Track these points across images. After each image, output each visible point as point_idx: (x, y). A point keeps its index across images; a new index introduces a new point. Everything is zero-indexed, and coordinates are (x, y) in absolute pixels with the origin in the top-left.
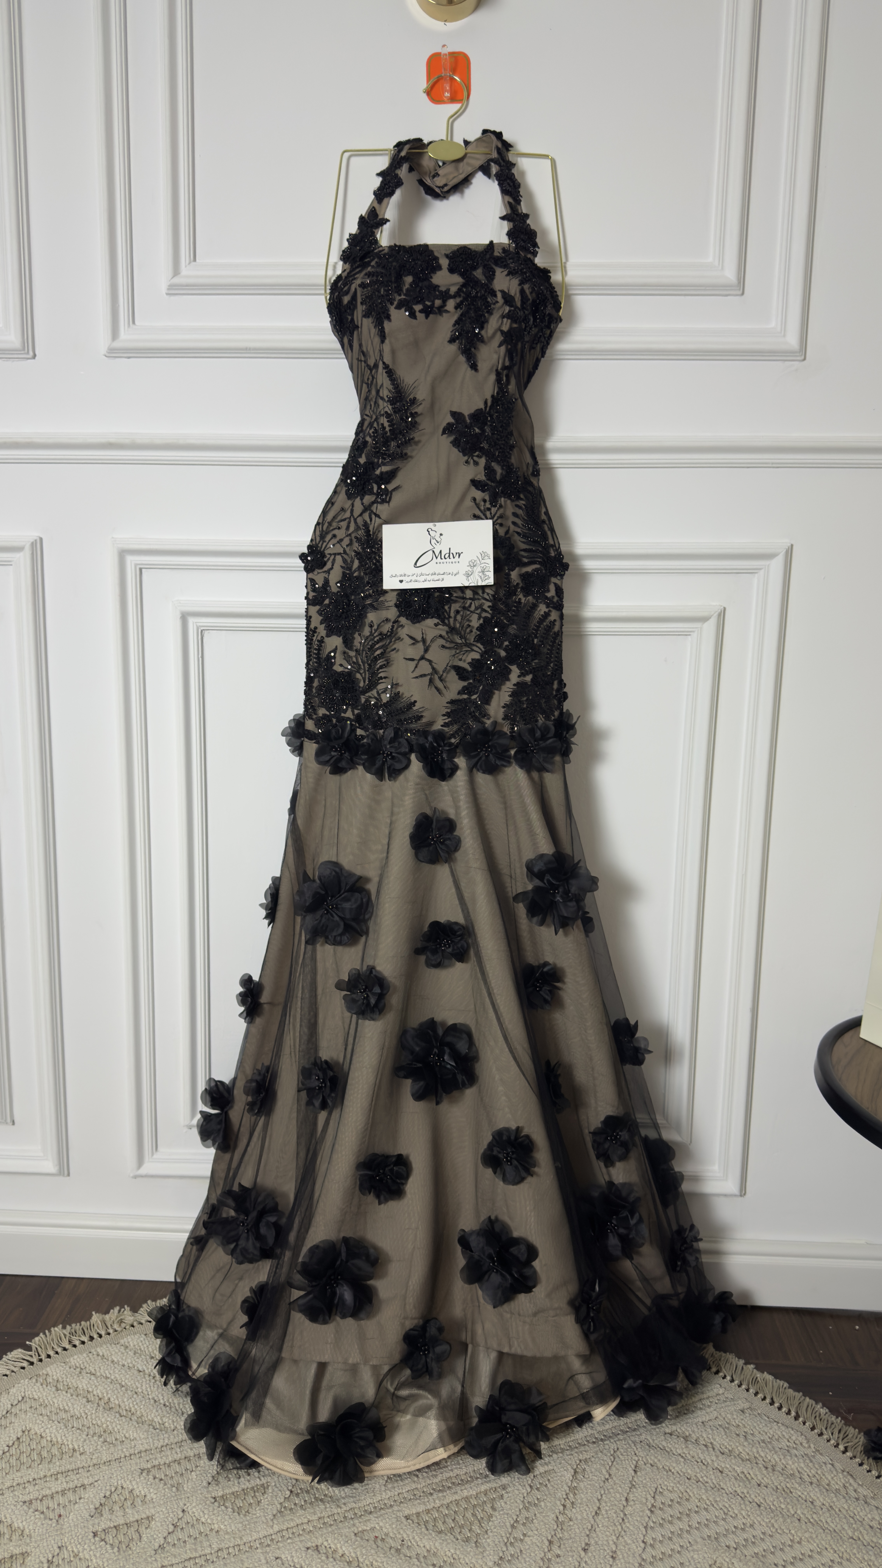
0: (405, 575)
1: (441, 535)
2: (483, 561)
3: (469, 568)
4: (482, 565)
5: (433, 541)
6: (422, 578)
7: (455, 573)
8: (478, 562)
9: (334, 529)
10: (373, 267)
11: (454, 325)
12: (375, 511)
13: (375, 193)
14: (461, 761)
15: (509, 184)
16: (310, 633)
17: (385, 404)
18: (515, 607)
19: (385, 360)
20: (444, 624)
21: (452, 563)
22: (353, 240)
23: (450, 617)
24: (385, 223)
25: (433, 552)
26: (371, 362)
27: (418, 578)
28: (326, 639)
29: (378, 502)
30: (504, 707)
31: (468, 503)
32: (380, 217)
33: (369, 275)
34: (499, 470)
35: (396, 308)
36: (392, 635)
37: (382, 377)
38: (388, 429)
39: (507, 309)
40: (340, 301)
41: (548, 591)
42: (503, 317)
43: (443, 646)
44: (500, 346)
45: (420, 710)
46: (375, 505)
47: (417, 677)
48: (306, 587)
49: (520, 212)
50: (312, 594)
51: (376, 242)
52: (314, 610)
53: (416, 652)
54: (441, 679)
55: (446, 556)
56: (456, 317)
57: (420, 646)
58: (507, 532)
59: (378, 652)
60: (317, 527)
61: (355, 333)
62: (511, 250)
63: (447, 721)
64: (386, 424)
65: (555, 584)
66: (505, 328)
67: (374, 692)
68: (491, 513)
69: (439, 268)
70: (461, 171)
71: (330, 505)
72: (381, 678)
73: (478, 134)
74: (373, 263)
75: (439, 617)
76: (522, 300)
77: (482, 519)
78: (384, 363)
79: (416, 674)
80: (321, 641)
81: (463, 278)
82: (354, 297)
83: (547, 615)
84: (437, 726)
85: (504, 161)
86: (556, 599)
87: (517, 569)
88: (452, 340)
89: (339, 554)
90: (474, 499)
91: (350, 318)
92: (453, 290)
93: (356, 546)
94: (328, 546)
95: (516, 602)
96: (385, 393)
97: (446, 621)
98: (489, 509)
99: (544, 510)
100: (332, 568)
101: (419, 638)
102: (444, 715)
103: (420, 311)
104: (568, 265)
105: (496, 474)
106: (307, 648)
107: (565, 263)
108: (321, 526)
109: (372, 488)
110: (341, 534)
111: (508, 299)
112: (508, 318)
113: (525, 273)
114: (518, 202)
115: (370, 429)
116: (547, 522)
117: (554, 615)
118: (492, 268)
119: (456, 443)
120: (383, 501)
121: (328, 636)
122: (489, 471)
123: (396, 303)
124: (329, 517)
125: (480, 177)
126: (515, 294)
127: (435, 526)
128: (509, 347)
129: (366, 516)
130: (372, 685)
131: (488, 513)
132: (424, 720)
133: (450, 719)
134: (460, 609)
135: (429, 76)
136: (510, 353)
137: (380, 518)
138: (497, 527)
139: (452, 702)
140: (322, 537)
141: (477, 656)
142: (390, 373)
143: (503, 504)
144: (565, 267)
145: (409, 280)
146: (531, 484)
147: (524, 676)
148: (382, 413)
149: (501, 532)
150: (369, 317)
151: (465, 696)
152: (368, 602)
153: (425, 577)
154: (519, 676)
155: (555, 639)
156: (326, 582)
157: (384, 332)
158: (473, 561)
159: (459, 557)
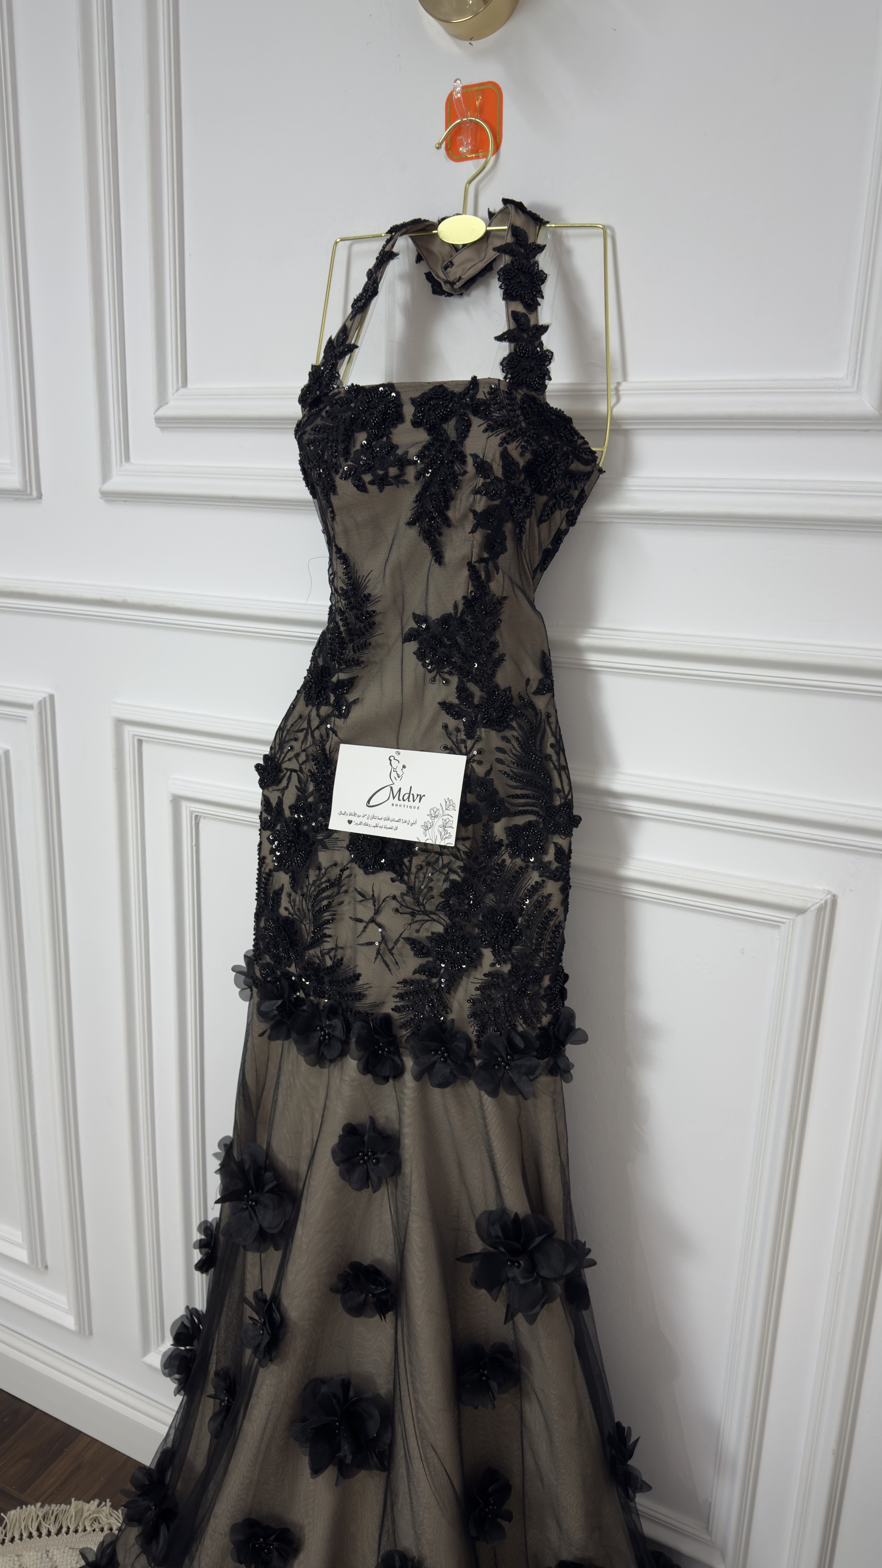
0: (355, 815)
1: (404, 767)
2: (447, 812)
3: (429, 818)
4: (445, 818)
5: (394, 774)
6: (374, 822)
7: (412, 822)
8: (441, 812)
9: (293, 740)
11: (415, 501)
12: (331, 726)
14: (409, 1062)
15: (520, 283)
16: (261, 861)
17: (339, 598)
18: (496, 870)
19: (337, 543)
20: (402, 881)
21: (411, 807)
22: (315, 373)
23: (409, 873)
25: (391, 788)
27: (369, 822)
28: (274, 874)
29: (335, 716)
30: (470, 1002)
31: (439, 730)
32: (349, 342)
34: (476, 692)
35: (341, 478)
36: (339, 884)
37: (336, 563)
39: (482, 481)
42: (477, 492)
43: (397, 910)
44: (473, 531)
45: (365, 986)
46: (332, 719)
47: (363, 945)
49: (533, 323)
50: (264, 816)
52: (266, 835)
53: (365, 911)
54: (392, 952)
55: (406, 797)
56: (417, 490)
57: (370, 905)
58: (488, 772)
59: (325, 903)
63: (399, 1004)
65: (558, 844)
66: (480, 508)
67: (317, 950)
68: (466, 747)
69: (402, 419)
70: (481, 258)
71: (292, 709)
72: (326, 935)
73: (501, 203)
75: (395, 872)
77: (455, 753)
78: (336, 546)
79: (363, 940)
81: (429, 434)
84: (387, 1009)
85: (522, 245)
86: (555, 865)
88: (412, 522)
89: (295, 771)
90: (446, 727)
93: (312, 765)
94: (285, 759)
95: (498, 864)
97: (406, 878)
99: (550, 741)
100: (287, 787)
101: (370, 894)
102: (396, 997)
103: (372, 483)
110: (297, 747)
112: (483, 494)
113: (515, 424)
114: (533, 307)
116: (554, 758)
118: (469, 419)
119: (420, 655)
120: (341, 715)
121: (276, 870)
122: (464, 692)
123: (342, 471)
124: (290, 724)
126: (494, 459)
127: (399, 753)
128: (488, 531)
129: (323, 729)
130: (317, 941)
131: (461, 746)
132: (369, 1000)
133: (402, 1003)
135: (448, 123)
136: (489, 541)
137: (337, 736)
138: (472, 765)
139: (405, 982)
141: (440, 929)
142: (344, 559)
143: (483, 735)
146: (532, 705)
147: (499, 966)
148: (336, 608)
149: (480, 771)
151: (424, 977)
152: (320, 837)
153: (377, 821)
154: (493, 965)
155: (548, 918)
156: (280, 803)
157: (332, 507)
158: (435, 810)
159: (420, 802)
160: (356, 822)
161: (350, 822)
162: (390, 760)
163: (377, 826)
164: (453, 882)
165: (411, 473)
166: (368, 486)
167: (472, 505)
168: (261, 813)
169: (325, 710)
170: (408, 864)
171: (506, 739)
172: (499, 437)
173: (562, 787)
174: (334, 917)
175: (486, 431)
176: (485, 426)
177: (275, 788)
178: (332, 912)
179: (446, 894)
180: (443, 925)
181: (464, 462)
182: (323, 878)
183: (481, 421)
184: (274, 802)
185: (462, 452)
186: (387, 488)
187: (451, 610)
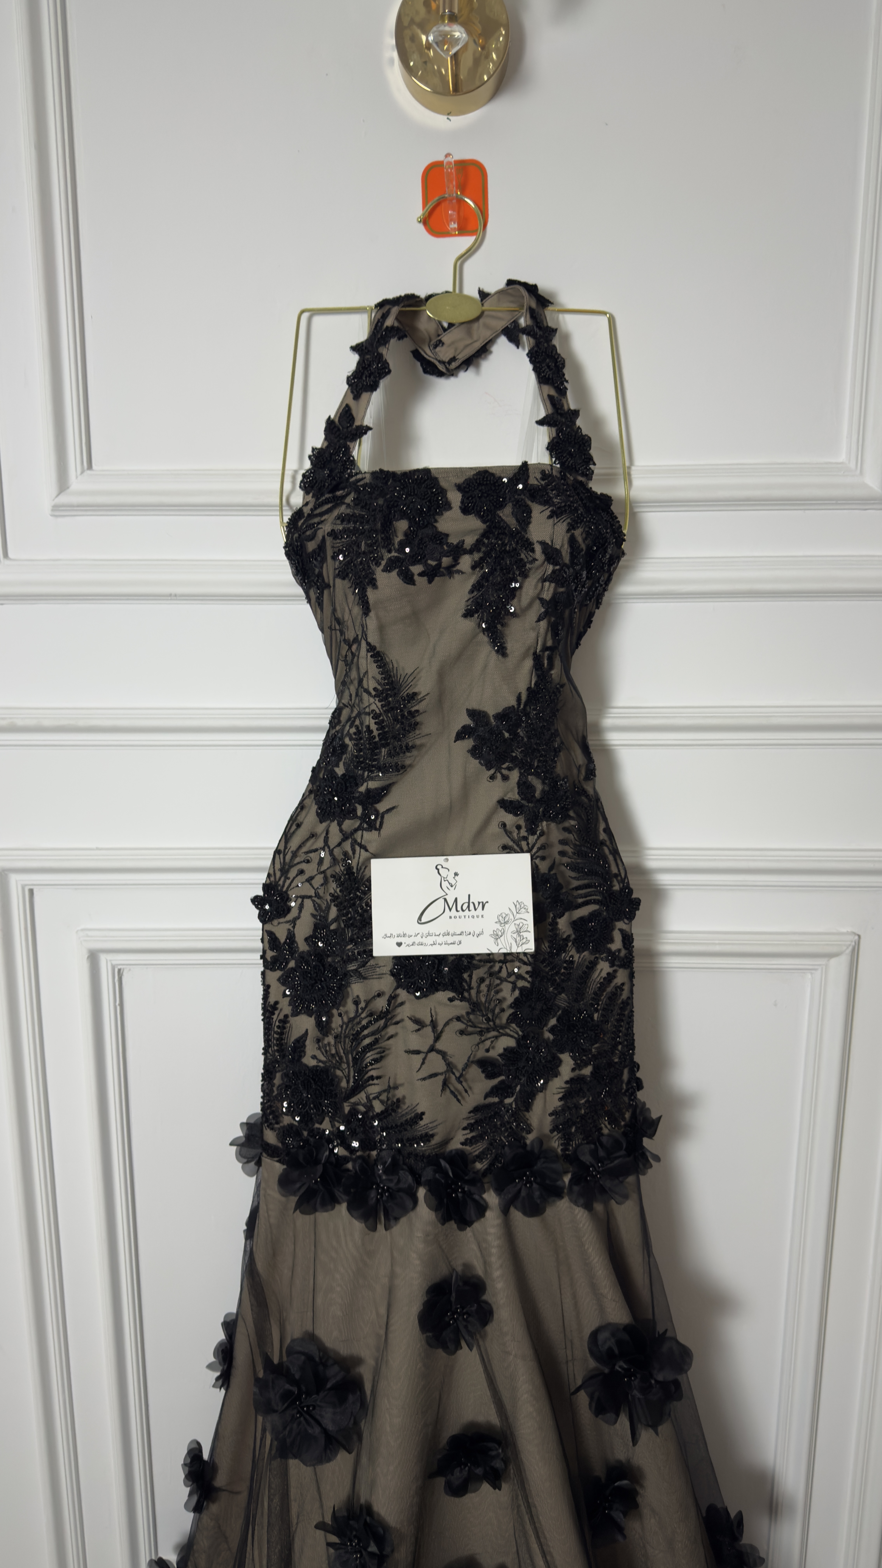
0: (404, 935)
1: (456, 874)
2: (518, 916)
3: (498, 926)
4: (517, 922)
5: (445, 884)
6: (430, 940)
7: (477, 932)
8: (511, 917)
9: (301, 862)
10: (348, 506)
11: (471, 592)
12: (359, 841)
13: (349, 380)
14: (491, 1198)
15: (549, 367)
16: (269, 1010)
17: (372, 700)
18: (565, 968)
19: (369, 640)
20: (463, 999)
21: (473, 917)
22: (319, 457)
23: (470, 988)
24: (366, 433)
25: (445, 900)
26: (350, 635)
27: (424, 940)
28: (292, 1020)
29: (363, 829)
30: (551, 1114)
31: (494, 828)
32: (357, 423)
33: (342, 518)
34: (539, 786)
35: (383, 571)
36: (387, 1016)
37: (366, 662)
38: (376, 733)
39: (550, 568)
40: (303, 547)
41: (612, 941)
42: (544, 579)
43: (462, 1032)
44: (539, 620)
46: (360, 832)
47: (424, 1079)
48: (262, 940)
49: (566, 408)
50: (270, 954)
51: (353, 463)
52: (274, 976)
53: (422, 1040)
54: (459, 1080)
55: (465, 907)
56: (473, 580)
57: (428, 1030)
58: (552, 867)
59: (367, 1041)
60: (277, 856)
61: (326, 592)
62: (555, 473)
63: (469, 1136)
64: (373, 727)
65: (621, 930)
66: (547, 595)
67: (362, 1097)
69: (448, 506)
70: (475, 338)
71: (294, 827)
72: (372, 1078)
73: (501, 284)
74: (349, 500)
75: (454, 990)
76: (571, 554)
77: (516, 852)
78: (368, 644)
79: (424, 1073)
80: (285, 1021)
81: (484, 522)
82: (322, 547)
83: (611, 977)
84: (455, 1145)
85: (540, 328)
87: (567, 914)
88: (468, 614)
89: (310, 897)
90: (504, 825)
91: (317, 571)
92: (469, 541)
93: (333, 887)
94: (293, 885)
95: (566, 962)
96: (371, 684)
97: (466, 994)
98: (525, 838)
99: (602, 826)
100: (298, 917)
101: (428, 1020)
102: (465, 1129)
103: (421, 574)
104: (634, 472)
105: (535, 791)
106: (265, 1029)
107: (629, 468)
108: (282, 855)
109: (355, 810)
110: (311, 869)
111: (551, 554)
112: (551, 582)
113: (576, 509)
114: (562, 392)
115: (351, 727)
116: (608, 843)
117: (621, 976)
118: (527, 506)
119: (474, 752)
120: (372, 826)
121: (295, 1013)
122: (524, 787)
123: (383, 563)
124: (294, 844)
125: (503, 345)
126: (562, 546)
127: (447, 860)
128: (553, 619)
129: (347, 846)
130: (360, 1086)
131: (524, 844)
132: (436, 1140)
133: (473, 1134)
134: (485, 976)
135: (425, 200)
136: (554, 629)
137: (367, 850)
138: (537, 861)
139: (476, 1110)
140: (284, 871)
141: (511, 1043)
142: (378, 656)
143: (545, 828)
144: (629, 474)
145: (402, 526)
146: (584, 792)
147: (580, 1070)
148: (367, 710)
149: (544, 867)
150: (344, 579)
151: (496, 1100)
152: (352, 967)
153: (434, 938)
154: (573, 1070)
155: (623, 1009)
156: (291, 937)
157: (368, 602)
158: (504, 916)
159: (483, 909)
160: (407, 943)
161: (399, 944)
162: (438, 870)
163: (434, 944)
164: (522, 990)
165: (466, 562)
166: (416, 577)
167: (539, 594)
168: (264, 951)
169: (349, 825)
170: (468, 979)
171: (565, 829)
172: (565, 524)
173: (619, 871)
174: (383, 1054)
175: (550, 517)
176: (548, 513)
177: (282, 920)
178: (378, 1050)
179: (516, 1004)
180: (515, 1038)
181: (533, 551)
182: (362, 1013)
183: (542, 508)
184: (282, 936)
185: (528, 540)
186: (436, 579)
187: (513, 702)
